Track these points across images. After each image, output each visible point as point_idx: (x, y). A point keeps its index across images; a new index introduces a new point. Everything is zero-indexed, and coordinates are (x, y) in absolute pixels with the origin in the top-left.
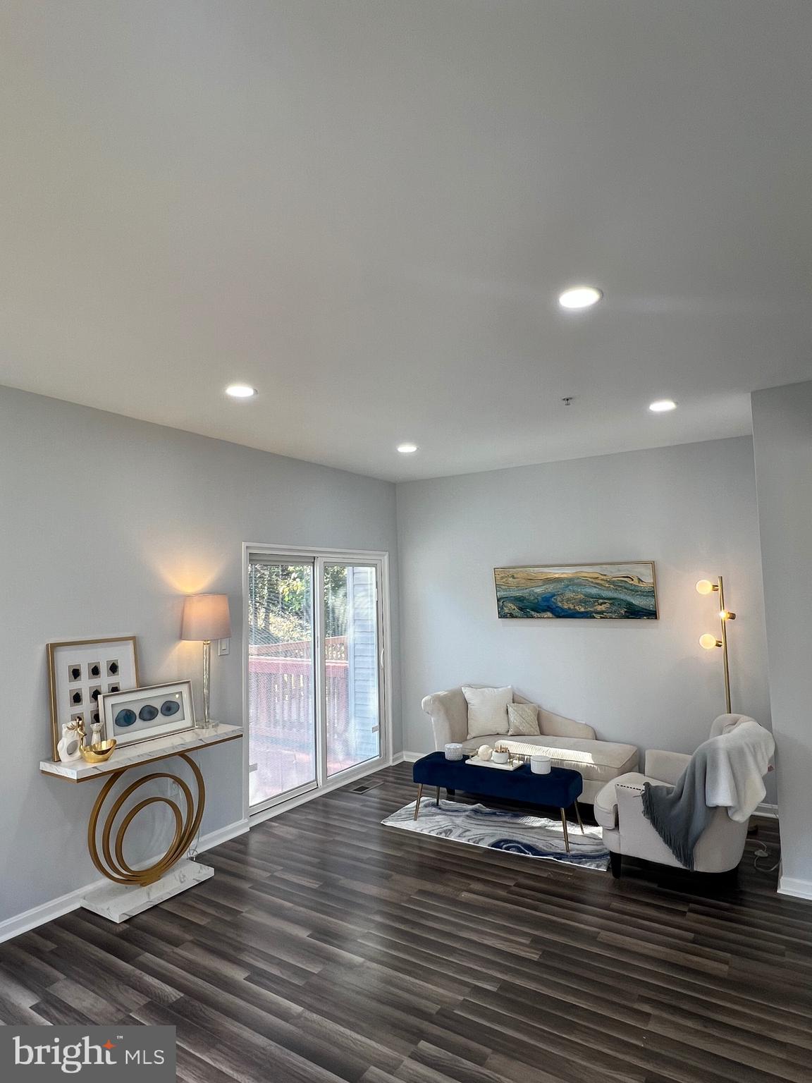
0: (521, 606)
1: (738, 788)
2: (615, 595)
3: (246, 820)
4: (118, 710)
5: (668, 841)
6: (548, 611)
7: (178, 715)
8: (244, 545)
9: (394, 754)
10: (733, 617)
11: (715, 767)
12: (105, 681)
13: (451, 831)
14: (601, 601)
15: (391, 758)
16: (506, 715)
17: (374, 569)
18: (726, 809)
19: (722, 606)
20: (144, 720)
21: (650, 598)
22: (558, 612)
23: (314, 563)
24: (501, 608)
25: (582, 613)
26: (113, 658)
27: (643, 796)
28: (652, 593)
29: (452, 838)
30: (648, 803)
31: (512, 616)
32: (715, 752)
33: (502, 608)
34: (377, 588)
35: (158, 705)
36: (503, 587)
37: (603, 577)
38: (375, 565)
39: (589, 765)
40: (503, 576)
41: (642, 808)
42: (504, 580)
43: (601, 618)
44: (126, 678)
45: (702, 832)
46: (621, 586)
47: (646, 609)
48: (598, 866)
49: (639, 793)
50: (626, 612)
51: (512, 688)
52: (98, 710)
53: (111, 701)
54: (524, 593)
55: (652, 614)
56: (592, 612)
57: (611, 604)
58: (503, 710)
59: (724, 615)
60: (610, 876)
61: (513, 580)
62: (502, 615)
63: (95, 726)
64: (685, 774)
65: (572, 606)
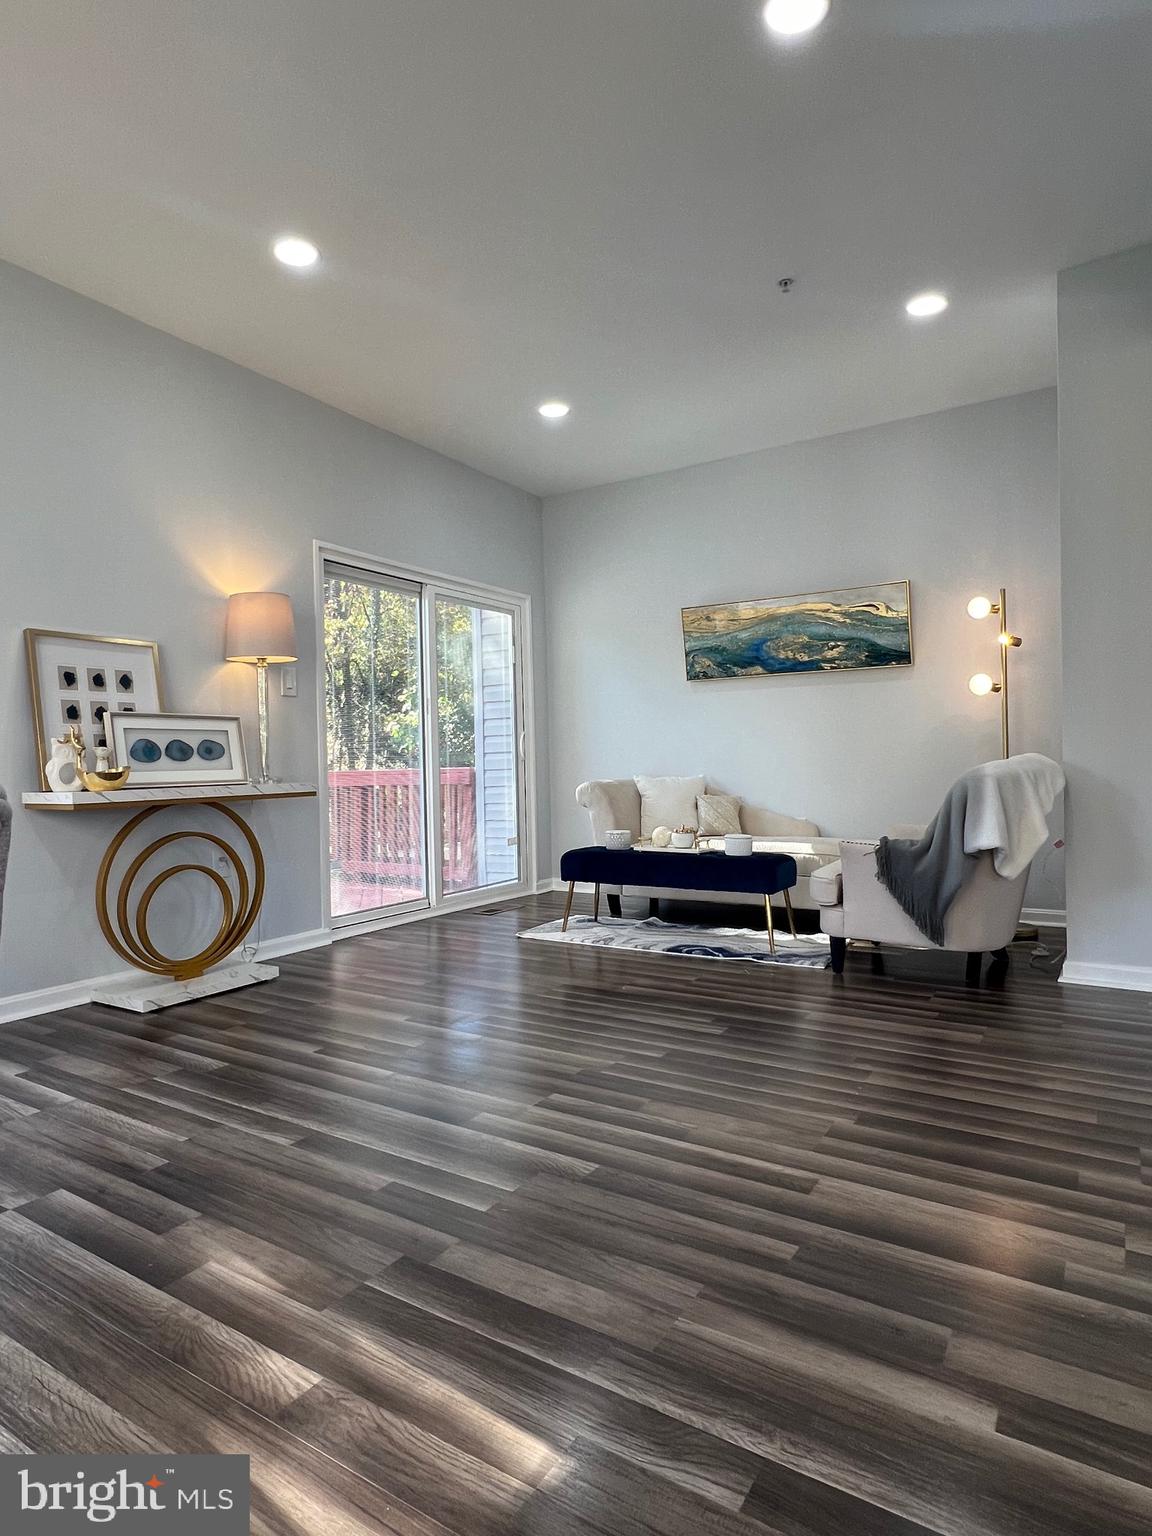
0: (719, 660)
1: (1008, 826)
2: (854, 634)
3: (327, 930)
4: (134, 738)
5: (910, 908)
6: (757, 664)
7: (224, 760)
8: (316, 544)
9: (539, 878)
10: (1017, 643)
11: (979, 800)
12: (113, 697)
13: (612, 939)
14: (833, 643)
15: (535, 884)
16: (694, 809)
17: (510, 617)
18: (992, 853)
19: (1004, 626)
20: (174, 759)
21: (901, 634)
22: (771, 665)
23: (420, 593)
24: (690, 666)
25: (804, 663)
26: (124, 668)
27: (877, 852)
28: (903, 627)
29: (613, 945)
30: (884, 861)
31: (706, 676)
32: (978, 781)
33: (692, 666)
34: (514, 644)
35: (194, 742)
36: (694, 635)
37: (836, 609)
38: (511, 612)
39: (808, 856)
40: (694, 618)
41: (874, 868)
42: (696, 624)
43: (832, 668)
44: (145, 696)
45: (956, 891)
46: (862, 620)
47: (896, 651)
48: (813, 964)
49: (872, 849)
50: (867, 656)
51: (704, 777)
52: (105, 735)
53: (122, 723)
54: (724, 642)
55: (903, 657)
56: (819, 661)
57: (846, 647)
58: (690, 805)
59: (1005, 639)
60: (831, 972)
61: (709, 623)
62: (693, 676)
63: (100, 751)
64: (937, 819)
65: (790, 655)
